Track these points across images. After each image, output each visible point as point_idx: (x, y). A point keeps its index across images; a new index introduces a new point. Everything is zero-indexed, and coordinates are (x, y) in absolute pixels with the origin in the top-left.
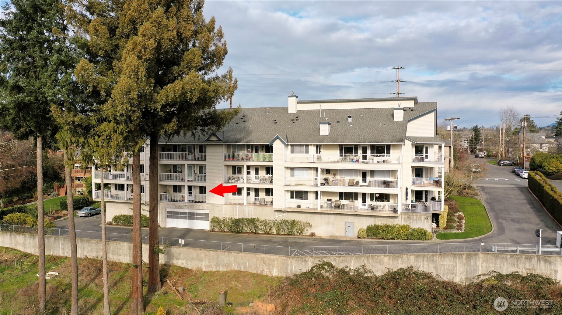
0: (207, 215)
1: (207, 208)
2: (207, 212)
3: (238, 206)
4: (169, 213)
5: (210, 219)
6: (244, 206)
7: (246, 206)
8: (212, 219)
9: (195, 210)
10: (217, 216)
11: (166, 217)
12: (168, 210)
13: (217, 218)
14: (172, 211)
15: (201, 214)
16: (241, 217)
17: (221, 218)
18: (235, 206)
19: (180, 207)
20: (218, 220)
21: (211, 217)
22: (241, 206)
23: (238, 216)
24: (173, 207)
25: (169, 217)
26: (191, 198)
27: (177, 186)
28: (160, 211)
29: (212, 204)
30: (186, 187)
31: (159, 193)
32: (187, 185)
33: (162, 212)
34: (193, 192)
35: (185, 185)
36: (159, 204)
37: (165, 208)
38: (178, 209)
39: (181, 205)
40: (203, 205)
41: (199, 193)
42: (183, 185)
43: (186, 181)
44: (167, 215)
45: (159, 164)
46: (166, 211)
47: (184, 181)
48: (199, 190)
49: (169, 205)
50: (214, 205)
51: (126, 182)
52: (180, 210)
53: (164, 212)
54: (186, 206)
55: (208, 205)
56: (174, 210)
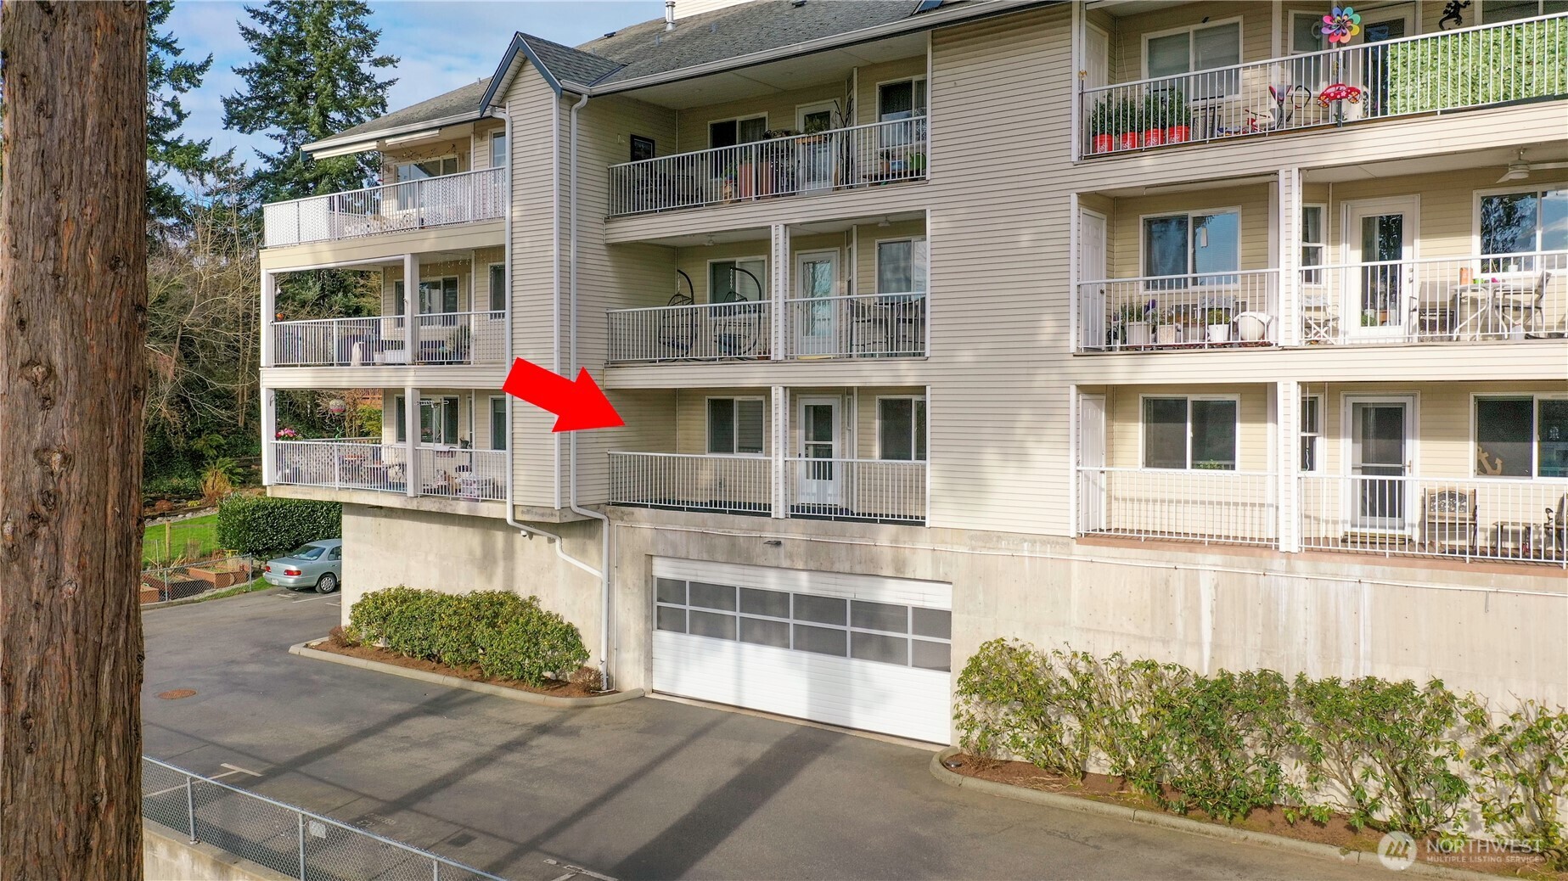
0: (937, 621)
1: (936, 563)
2: (937, 598)
3: (1210, 561)
4: (669, 590)
5: (960, 658)
6: (1279, 564)
7: (1302, 566)
8: (975, 661)
9: (841, 579)
10: (1015, 634)
11: (648, 618)
12: (664, 569)
13: (1019, 656)
14: (688, 578)
15: (890, 615)
16: (1241, 662)
17: (1055, 661)
18: (1181, 556)
19: (738, 554)
20: (1032, 677)
21: (964, 646)
22: (1240, 561)
23: (1216, 646)
24: (694, 554)
25: (668, 620)
26: (825, 489)
27: (737, 398)
28: (615, 573)
29: (972, 538)
30: (778, 397)
31: (606, 450)
32: (785, 388)
33: (625, 585)
34: (836, 444)
35: (777, 386)
36: (605, 524)
37: (643, 558)
38: (727, 568)
39: (742, 540)
40: (905, 542)
41: (877, 450)
42: (766, 391)
43: (778, 352)
44: (658, 607)
45: (607, 245)
46: (649, 576)
47: (768, 358)
48: (877, 424)
49: (669, 535)
50: (987, 545)
51: (412, 373)
52: (741, 577)
53: (634, 585)
54: (782, 549)
55: (944, 542)
56: (699, 573)
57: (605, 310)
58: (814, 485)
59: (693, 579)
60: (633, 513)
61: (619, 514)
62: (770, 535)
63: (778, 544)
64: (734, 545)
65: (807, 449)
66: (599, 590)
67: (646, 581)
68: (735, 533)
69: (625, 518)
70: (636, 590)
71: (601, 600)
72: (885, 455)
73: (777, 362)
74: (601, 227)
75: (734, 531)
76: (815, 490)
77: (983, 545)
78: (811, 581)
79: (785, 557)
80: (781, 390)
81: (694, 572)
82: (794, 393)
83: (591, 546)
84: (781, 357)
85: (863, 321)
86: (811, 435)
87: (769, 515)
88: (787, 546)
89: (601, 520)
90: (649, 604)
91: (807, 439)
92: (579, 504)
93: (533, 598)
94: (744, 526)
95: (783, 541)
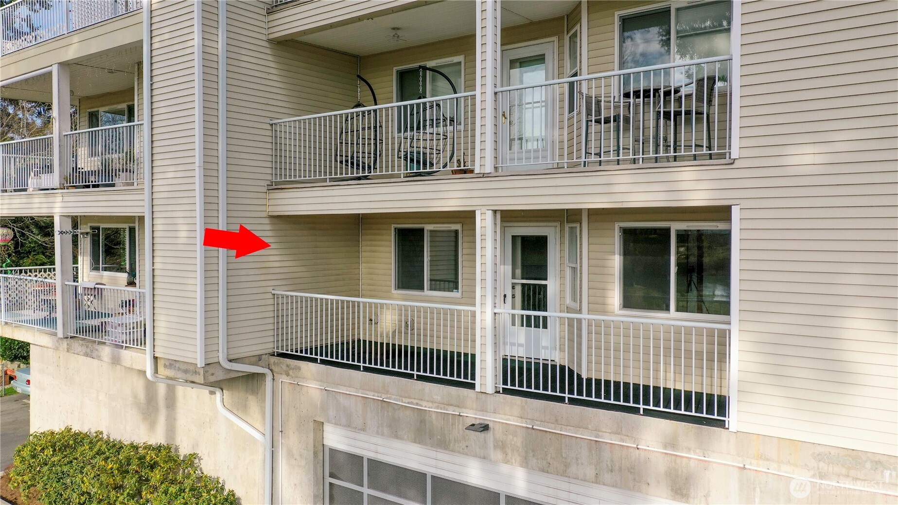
1: (746, 489)
4: (344, 465)
9: (576, 486)
11: (318, 498)
12: (336, 439)
14: (366, 454)
19: (429, 433)
24: (372, 426)
25: (342, 501)
26: (537, 340)
27: (428, 227)
28: (279, 438)
29: (819, 457)
30: (485, 223)
31: (270, 289)
32: (495, 212)
33: (290, 455)
34: (552, 285)
35: (484, 209)
36: (269, 379)
37: (311, 424)
38: (415, 448)
39: (434, 416)
40: (689, 450)
41: (615, 296)
42: (467, 218)
43: (484, 162)
44: (331, 484)
45: (270, 41)
46: (319, 447)
47: (472, 171)
48: (616, 262)
49: (341, 399)
50: (852, 473)
51: (59, 199)
52: (433, 462)
53: (301, 455)
54: (489, 436)
55: (761, 457)
56: (380, 449)
57: (268, 121)
58: (521, 334)
59: (372, 456)
60: (299, 368)
61: (284, 367)
62: (472, 415)
63: (485, 428)
64: (423, 422)
65: (513, 288)
66: (261, 454)
67: (315, 454)
68: (425, 406)
69: (291, 372)
70: (303, 463)
71: (264, 469)
72: (628, 303)
73: (484, 175)
74: (263, 18)
75: (424, 403)
76: (522, 339)
77: (844, 471)
78: (529, 482)
79: (495, 447)
80: (489, 215)
81: (373, 447)
82: (507, 217)
83: (252, 402)
84: (489, 169)
85: (598, 121)
86: (519, 272)
87: (472, 386)
88: (496, 432)
89: (263, 375)
90: (319, 480)
91: (514, 277)
92: (232, 357)
93: (194, 456)
94: (438, 398)
95: (491, 425)
